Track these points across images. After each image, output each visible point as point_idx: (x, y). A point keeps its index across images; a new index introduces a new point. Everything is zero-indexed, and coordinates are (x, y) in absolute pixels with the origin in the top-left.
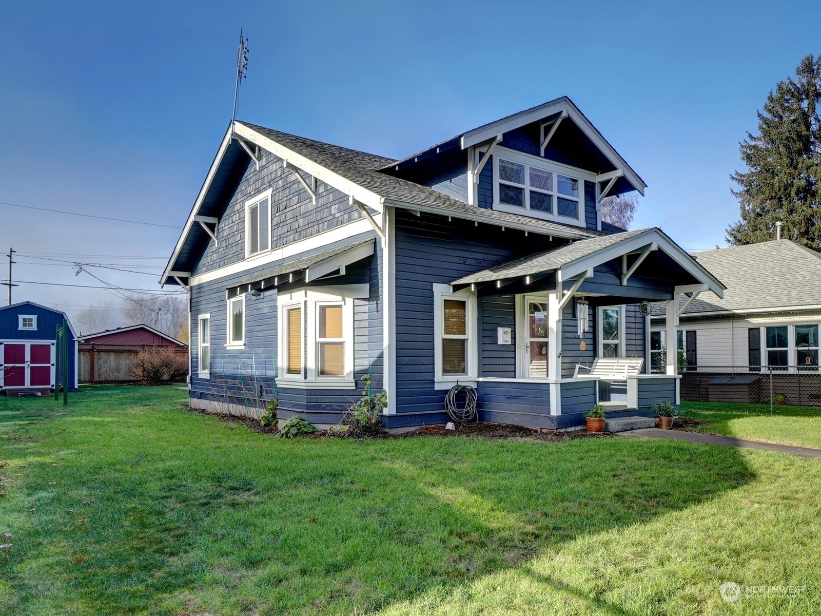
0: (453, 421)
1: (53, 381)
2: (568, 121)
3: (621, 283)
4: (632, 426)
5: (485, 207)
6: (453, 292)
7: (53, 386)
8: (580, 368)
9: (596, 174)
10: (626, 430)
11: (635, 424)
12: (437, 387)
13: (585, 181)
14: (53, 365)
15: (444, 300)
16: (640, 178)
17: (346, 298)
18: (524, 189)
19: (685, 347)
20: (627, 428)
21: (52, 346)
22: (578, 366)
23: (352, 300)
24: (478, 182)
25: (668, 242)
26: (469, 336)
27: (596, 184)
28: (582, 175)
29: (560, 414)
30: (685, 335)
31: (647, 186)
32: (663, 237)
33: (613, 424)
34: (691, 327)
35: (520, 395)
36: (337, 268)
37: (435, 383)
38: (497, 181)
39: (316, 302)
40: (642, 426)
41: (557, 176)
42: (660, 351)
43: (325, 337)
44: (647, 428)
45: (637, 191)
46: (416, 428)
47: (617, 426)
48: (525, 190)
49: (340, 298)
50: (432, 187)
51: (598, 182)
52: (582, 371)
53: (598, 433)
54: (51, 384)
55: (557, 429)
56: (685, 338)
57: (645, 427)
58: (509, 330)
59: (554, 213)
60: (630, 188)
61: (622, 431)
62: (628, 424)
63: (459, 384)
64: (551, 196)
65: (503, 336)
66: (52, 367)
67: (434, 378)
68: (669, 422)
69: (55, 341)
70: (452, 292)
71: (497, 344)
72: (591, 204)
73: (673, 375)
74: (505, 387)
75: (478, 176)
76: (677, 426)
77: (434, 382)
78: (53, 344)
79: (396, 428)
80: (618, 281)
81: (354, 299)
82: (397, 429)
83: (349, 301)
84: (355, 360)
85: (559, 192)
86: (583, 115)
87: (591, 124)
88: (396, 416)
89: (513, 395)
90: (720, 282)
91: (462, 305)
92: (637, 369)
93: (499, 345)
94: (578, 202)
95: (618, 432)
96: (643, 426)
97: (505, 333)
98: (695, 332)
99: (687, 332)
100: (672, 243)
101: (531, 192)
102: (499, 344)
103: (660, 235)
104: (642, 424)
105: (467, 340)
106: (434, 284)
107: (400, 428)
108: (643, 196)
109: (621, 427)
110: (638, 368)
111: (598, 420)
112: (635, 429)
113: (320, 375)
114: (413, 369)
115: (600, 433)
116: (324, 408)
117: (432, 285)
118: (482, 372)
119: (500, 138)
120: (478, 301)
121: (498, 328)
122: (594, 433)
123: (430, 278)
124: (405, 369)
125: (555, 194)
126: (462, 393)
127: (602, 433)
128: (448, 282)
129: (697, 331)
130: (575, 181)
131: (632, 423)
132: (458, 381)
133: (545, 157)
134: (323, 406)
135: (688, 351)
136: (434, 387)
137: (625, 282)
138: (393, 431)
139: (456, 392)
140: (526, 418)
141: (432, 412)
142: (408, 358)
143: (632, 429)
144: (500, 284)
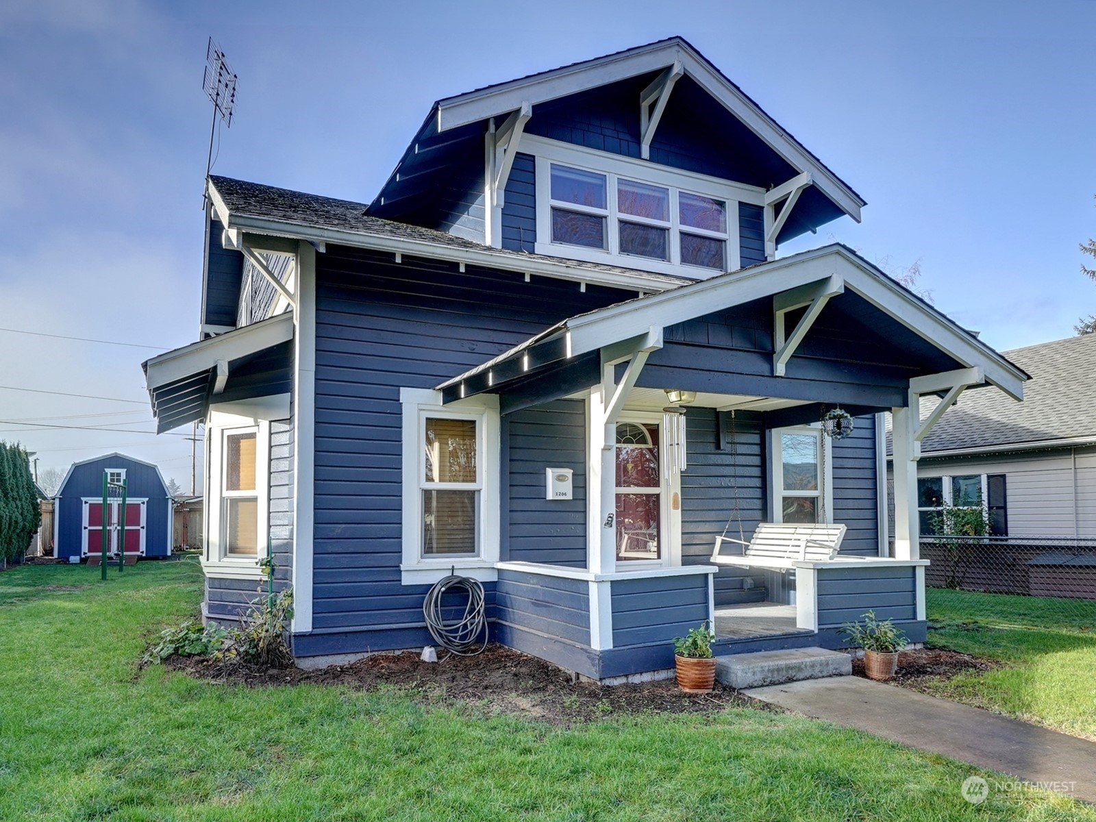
0: (434, 645)
1: (143, 547)
2: (686, 84)
3: (772, 370)
4: (792, 673)
5: (518, 250)
6: (444, 404)
7: (142, 552)
8: (723, 542)
9: (763, 190)
10: (772, 684)
11: (799, 668)
12: (407, 580)
13: (740, 203)
14: (143, 528)
15: (427, 419)
16: (850, 189)
17: (259, 420)
18: (606, 217)
19: (985, 503)
20: (776, 678)
21: (142, 505)
22: (719, 539)
23: (267, 423)
24: (502, 203)
25: (875, 278)
26: (482, 484)
27: (765, 210)
28: (733, 193)
29: (610, 647)
30: (986, 483)
31: (865, 204)
32: (858, 267)
33: (740, 669)
34: (996, 470)
35: (549, 601)
36: (213, 365)
37: (403, 573)
38: (545, 203)
39: (223, 430)
40: (816, 671)
41: (678, 193)
42: (939, 508)
43: (239, 489)
44: (830, 676)
45: (847, 215)
46: (360, 656)
47: (750, 675)
48: (609, 219)
49: (250, 421)
50: (450, 230)
51: (768, 205)
52: (726, 548)
53: (695, 691)
54: (141, 551)
55: (601, 679)
56: (986, 486)
57: (825, 674)
58: (568, 472)
59: (672, 260)
60: (835, 211)
61: (762, 686)
62: (779, 670)
63: (456, 573)
64: (663, 230)
65: (557, 484)
66: (141, 530)
67: (401, 563)
68: (888, 664)
69: (146, 500)
70: (442, 404)
71: (545, 498)
72: (755, 244)
73: (909, 559)
74: (531, 582)
75: (502, 192)
76: (908, 671)
77: (401, 571)
78: (143, 503)
79: (314, 656)
80: (764, 368)
81: (271, 422)
82: (316, 658)
83: (264, 424)
84: (272, 530)
85: (683, 222)
86: (718, 71)
87: (738, 88)
88: (311, 635)
89: (541, 599)
90: (1013, 365)
91: (467, 429)
92: (830, 547)
93: (549, 500)
94: (725, 241)
95: (751, 687)
96: (821, 672)
97: (560, 478)
98: (1004, 476)
99: (989, 477)
100: (882, 278)
101: (622, 222)
102: (547, 499)
103: (852, 263)
104: (817, 669)
105: (479, 491)
106: (401, 388)
107: (321, 658)
108: (859, 222)
109: (759, 677)
110: (833, 544)
111: (695, 664)
112: (798, 680)
113: (229, 555)
114: (352, 545)
115: (700, 691)
116: (229, 610)
117: (399, 390)
118: (508, 553)
119: (527, 111)
120: (503, 420)
121: (547, 469)
122: (687, 690)
123: (392, 378)
124: (333, 546)
125: (674, 225)
126: (457, 592)
127: (707, 691)
128: (432, 387)
129: (1007, 475)
130: (721, 204)
131: (789, 668)
132: (453, 569)
133: (651, 160)
134: (229, 608)
135: (990, 508)
136: (400, 581)
137: (780, 369)
138: (306, 664)
139: (443, 589)
140: (557, 647)
141: (394, 626)
142: (344, 526)
143: (791, 680)
144: (494, 378)
